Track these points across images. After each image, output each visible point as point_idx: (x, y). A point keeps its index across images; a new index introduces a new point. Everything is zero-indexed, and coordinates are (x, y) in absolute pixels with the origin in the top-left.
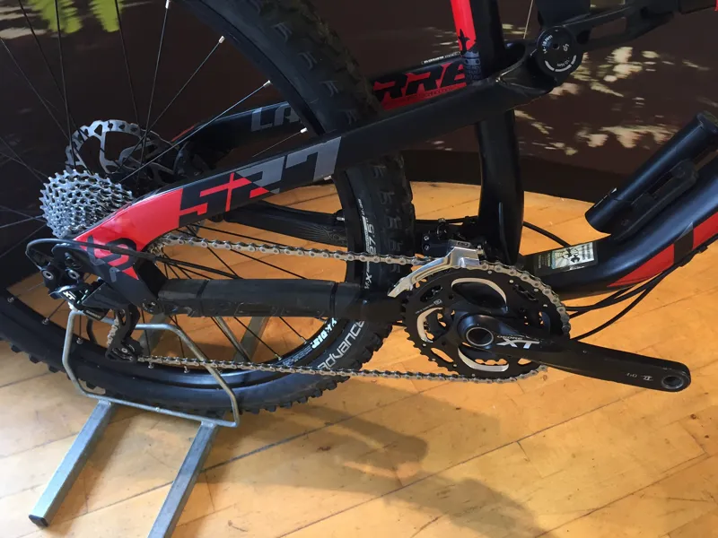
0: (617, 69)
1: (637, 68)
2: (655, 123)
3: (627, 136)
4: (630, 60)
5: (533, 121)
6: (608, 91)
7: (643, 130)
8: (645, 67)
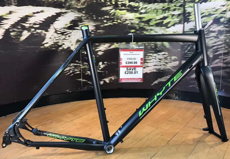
0: (101, 67)
1: (104, 66)
2: (111, 76)
3: (107, 80)
4: (102, 64)
5: (88, 82)
6: (100, 71)
7: (110, 78)
8: (105, 65)
